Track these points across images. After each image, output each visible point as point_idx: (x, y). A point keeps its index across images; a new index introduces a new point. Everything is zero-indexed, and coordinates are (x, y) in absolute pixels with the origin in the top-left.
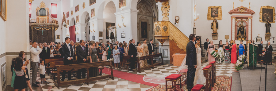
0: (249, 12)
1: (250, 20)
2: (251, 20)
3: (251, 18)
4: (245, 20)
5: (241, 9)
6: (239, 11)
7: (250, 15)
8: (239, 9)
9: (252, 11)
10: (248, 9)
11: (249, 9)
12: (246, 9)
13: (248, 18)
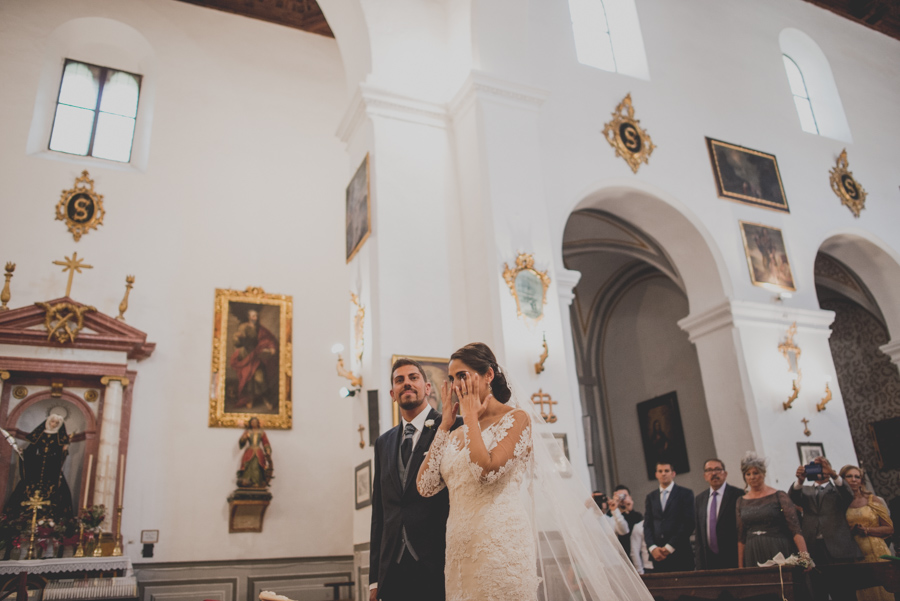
0: (116, 338)
1: (114, 393)
2: (127, 392)
3: (126, 382)
4: (81, 393)
5: (54, 318)
6: (41, 327)
7: (120, 358)
8: (40, 312)
9: (133, 331)
10: (103, 317)
11: (114, 321)
12: (90, 316)
13: (104, 381)
